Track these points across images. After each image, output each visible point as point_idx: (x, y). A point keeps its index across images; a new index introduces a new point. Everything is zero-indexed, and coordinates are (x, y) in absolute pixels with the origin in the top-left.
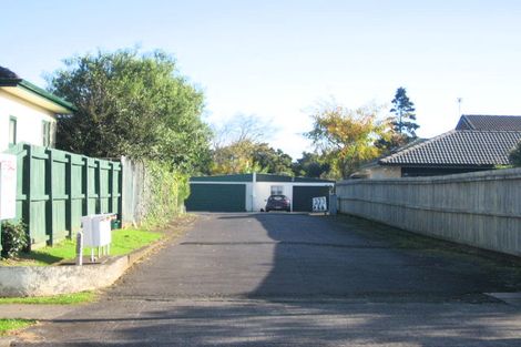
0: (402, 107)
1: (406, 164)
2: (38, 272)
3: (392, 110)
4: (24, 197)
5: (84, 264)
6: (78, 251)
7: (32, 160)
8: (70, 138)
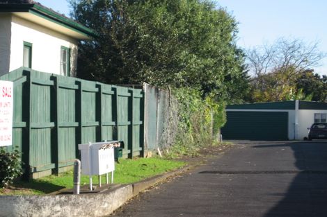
2: (31, 201)
4: (24, 124)
5: (80, 193)
6: (76, 180)
7: (32, 86)
8: (91, 64)
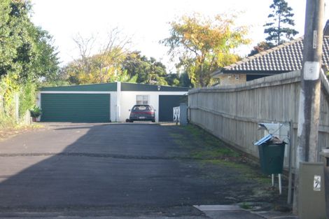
0: (279, 12)
1: (251, 71)
3: (270, 16)
